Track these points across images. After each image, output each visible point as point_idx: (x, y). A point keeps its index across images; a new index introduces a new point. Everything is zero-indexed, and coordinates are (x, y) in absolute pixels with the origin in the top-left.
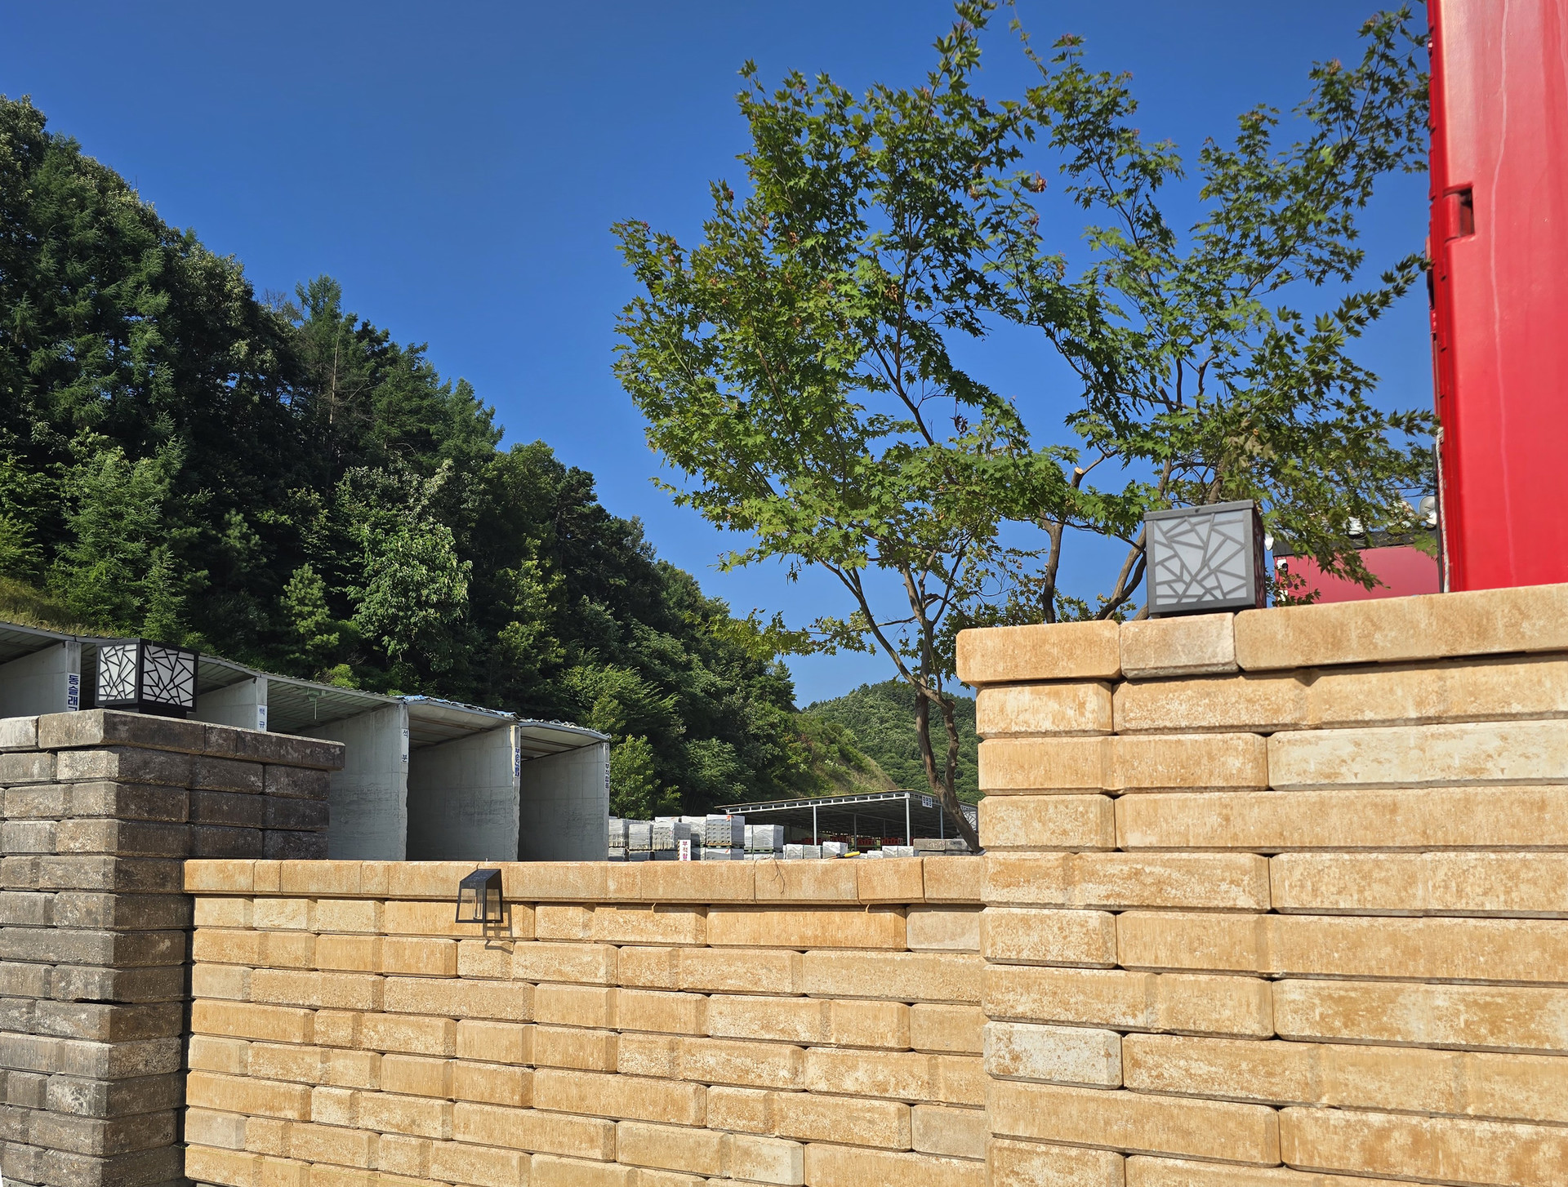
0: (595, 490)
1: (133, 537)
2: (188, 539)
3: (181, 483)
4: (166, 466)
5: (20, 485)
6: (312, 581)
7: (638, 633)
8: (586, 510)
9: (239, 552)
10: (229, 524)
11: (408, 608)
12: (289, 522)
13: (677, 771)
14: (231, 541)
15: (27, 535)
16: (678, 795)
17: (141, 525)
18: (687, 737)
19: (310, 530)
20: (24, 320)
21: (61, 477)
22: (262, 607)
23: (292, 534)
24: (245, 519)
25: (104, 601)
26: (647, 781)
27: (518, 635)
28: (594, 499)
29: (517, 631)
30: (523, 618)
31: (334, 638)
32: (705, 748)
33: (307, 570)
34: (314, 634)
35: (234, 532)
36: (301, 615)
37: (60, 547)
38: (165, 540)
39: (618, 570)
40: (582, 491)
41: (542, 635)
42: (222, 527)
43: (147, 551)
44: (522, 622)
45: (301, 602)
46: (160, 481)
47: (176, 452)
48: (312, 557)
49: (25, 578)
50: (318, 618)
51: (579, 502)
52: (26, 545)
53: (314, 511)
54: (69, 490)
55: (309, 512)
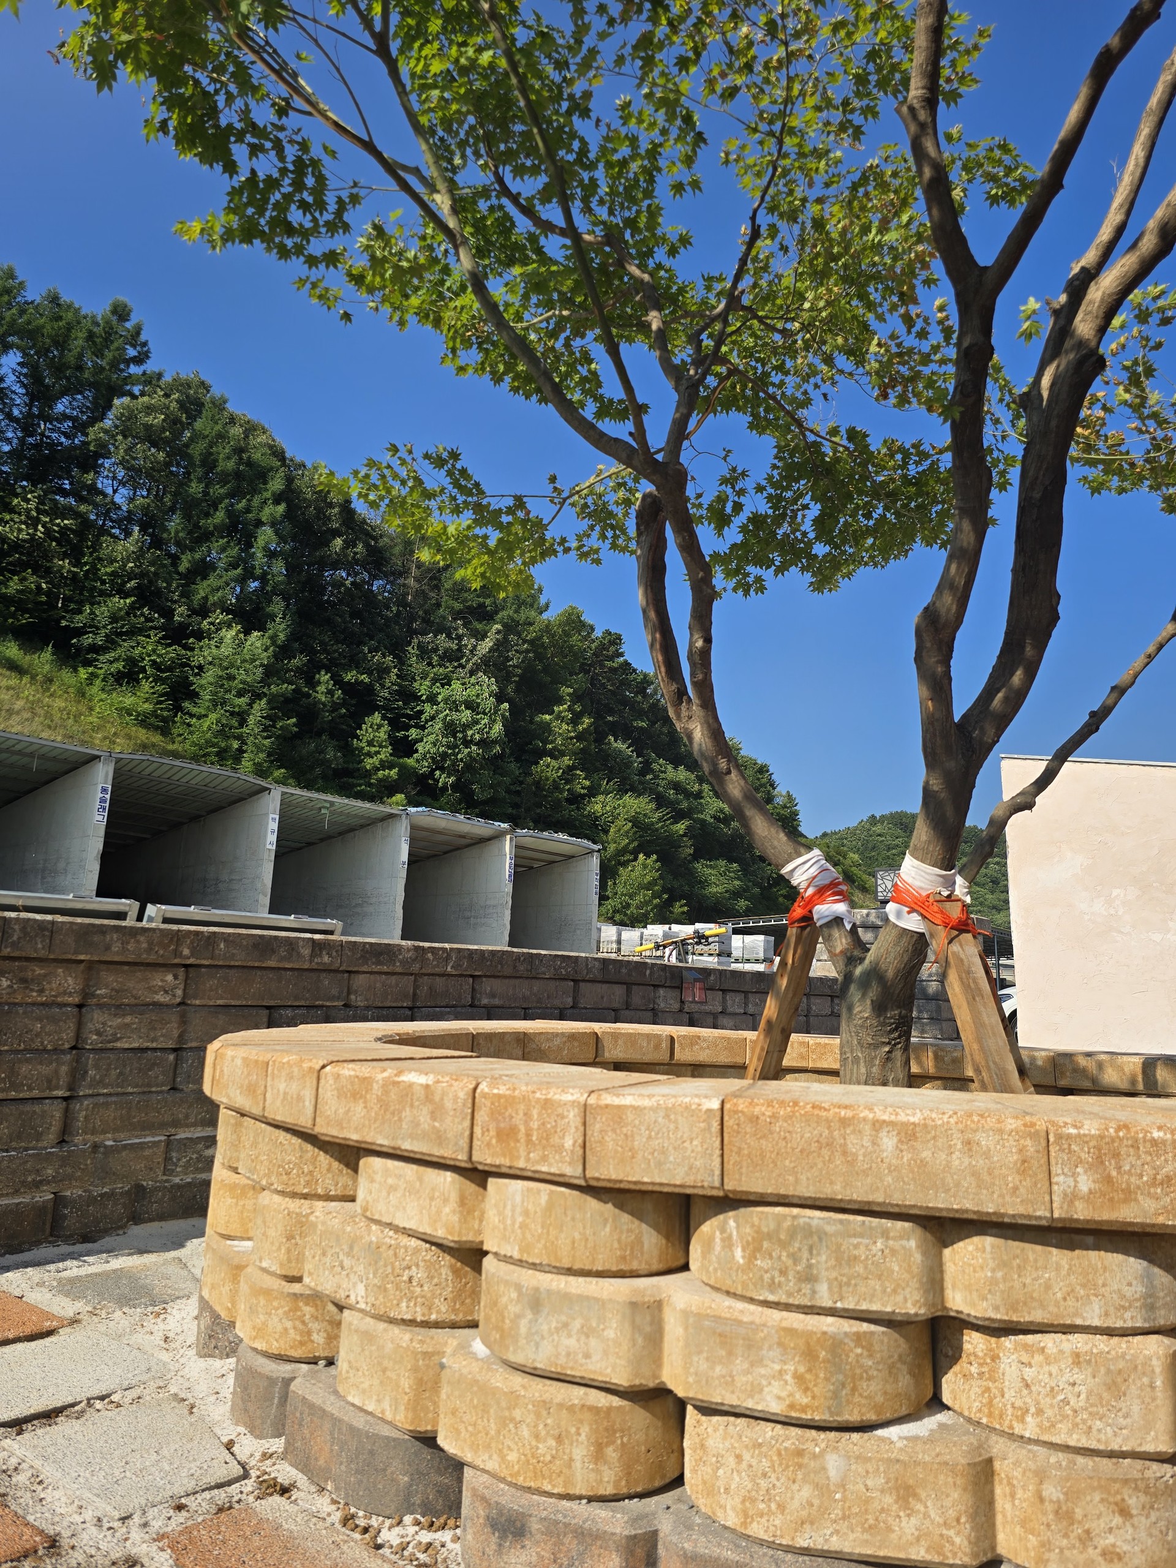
0: (624, 648)
1: (240, 694)
2: (283, 695)
3: (283, 652)
4: (273, 638)
5: (159, 656)
6: (380, 726)
7: (655, 766)
8: (615, 665)
9: (324, 704)
10: (319, 683)
11: (455, 746)
12: (367, 680)
13: (686, 888)
14: (319, 696)
15: (161, 696)
16: (686, 909)
17: (247, 684)
18: (696, 857)
19: (383, 686)
20: (177, 532)
21: (192, 649)
22: (339, 748)
23: (369, 689)
24: (332, 678)
25: (213, 746)
26: (654, 896)
27: (549, 768)
28: (622, 654)
29: (548, 766)
30: (555, 754)
31: (394, 773)
32: (711, 867)
33: (377, 718)
34: (378, 769)
35: (322, 688)
36: (369, 755)
37: (186, 704)
38: (265, 695)
39: (640, 714)
40: (612, 649)
41: (571, 769)
42: (313, 684)
43: (250, 705)
44: (553, 757)
45: (370, 743)
46: (266, 650)
47: (283, 626)
48: (383, 707)
49: (156, 728)
50: (382, 756)
51: (611, 658)
52: (161, 703)
53: (387, 671)
54: (198, 659)
55: (384, 671)
